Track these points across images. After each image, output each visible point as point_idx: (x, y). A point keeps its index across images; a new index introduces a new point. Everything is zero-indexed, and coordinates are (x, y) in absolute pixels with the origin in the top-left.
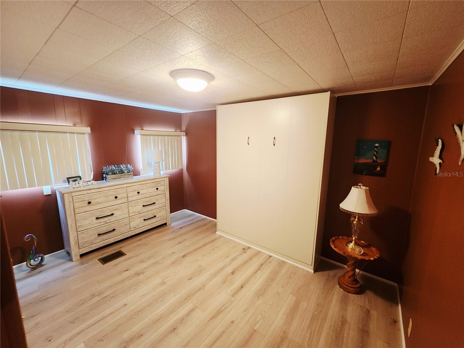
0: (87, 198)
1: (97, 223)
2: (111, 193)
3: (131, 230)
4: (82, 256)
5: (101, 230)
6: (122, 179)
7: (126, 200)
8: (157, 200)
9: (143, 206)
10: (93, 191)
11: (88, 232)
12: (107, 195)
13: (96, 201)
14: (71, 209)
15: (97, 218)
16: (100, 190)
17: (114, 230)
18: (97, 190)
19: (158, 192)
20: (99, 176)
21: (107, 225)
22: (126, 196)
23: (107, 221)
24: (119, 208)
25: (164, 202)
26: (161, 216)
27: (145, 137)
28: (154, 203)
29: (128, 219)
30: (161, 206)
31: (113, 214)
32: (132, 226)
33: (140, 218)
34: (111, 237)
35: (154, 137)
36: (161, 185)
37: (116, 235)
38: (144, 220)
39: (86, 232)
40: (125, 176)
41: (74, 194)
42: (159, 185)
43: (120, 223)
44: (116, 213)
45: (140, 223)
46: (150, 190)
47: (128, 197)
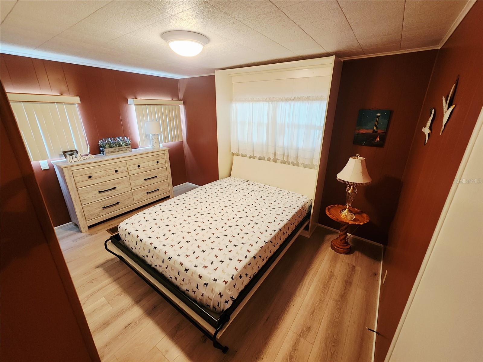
0: (87, 173)
1: (100, 197)
2: (111, 167)
3: (135, 203)
4: (90, 227)
5: (105, 203)
6: (120, 152)
7: (126, 174)
8: (159, 173)
9: (145, 179)
10: (91, 165)
11: (93, 205)
12: (107, 168)
13: (97, 175)
14: (72, 183)
15: (100, 192)
16: (99, 164)
17: (118, 203)
18: (96, 164)
19: (159, 165)
20: (96, 150)
21: (110, 199)
22: (127, 170)
23: (110, 194)
24: (120, 182)
25: (166, 175)
26: (163, 190)
27: (139, 106)
28: (156, 177)
29: (130, 192)
30: (163, 180)
31: (115, 188)
32: (135, 199)
33: (142, 191)
34: (116, 210)
35: (149, 106)
36: (162, 159)
37: (120, 208)
38: (147, 193)
39: (91, 205)
40: (123, 149)
41: (73, 168)
42: (160, 158)
43: (124, 196)
44: (119, 187)
45: (143, 196)
46: (150, 163)
47: (128, 171)
